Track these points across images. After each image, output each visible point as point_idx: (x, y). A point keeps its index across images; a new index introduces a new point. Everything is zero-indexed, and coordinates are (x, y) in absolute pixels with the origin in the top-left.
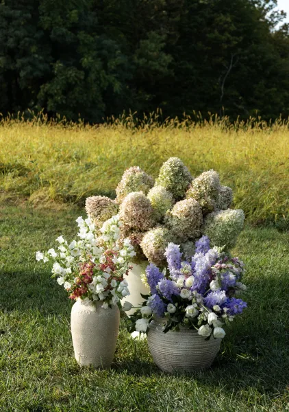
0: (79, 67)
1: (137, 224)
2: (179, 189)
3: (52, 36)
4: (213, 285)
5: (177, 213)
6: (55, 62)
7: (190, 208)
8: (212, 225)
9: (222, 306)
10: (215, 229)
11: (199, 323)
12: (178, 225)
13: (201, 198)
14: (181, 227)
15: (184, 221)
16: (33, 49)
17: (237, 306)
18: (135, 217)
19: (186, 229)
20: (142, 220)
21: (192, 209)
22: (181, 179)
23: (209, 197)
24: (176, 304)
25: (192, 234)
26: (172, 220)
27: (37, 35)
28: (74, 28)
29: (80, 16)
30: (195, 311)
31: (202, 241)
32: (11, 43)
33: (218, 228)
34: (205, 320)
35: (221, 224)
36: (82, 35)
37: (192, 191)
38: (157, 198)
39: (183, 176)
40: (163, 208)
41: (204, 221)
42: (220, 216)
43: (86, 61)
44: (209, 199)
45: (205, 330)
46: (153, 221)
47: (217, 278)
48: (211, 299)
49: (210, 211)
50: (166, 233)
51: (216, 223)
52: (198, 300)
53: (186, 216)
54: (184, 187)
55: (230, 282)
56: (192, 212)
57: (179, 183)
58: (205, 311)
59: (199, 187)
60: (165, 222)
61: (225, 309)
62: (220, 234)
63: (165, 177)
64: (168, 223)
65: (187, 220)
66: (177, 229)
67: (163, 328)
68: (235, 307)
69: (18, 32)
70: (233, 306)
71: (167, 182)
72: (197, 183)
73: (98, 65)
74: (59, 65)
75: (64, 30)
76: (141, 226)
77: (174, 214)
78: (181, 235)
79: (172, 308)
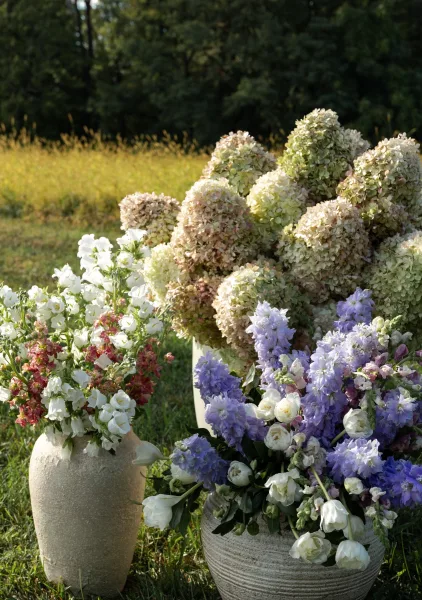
0: (388, 105)
1: (210, 257)
2: (325, 180)
3: (359, 69)
4: (350, 421)
5: (304, 233)
6: (360, 98)
7: (335, 221)
8: (389, 265)
9: (368, 481)
10: (394, 275)
11: (300, 524)
12: (305, 260)
13: (369, 200)
14: (313, 268)
15: (320, 252)
16: (337, 84)
17: (411, 486)
18: (205, 239)
19: (322, 271)
20: (220, 247)
21: (339, 222)
22: (329, 157)
23: (390, 197)
24: (253, 464)
25: (339, 285)
26: (292, 248)
27: (342, 68)
28: (384, 60)
29: (391, 45)
30: (292, 488)
31: (354, 302)
32: (311, 77)
33: (403, 273)
34: (314, 518)
35: (409, 263)
36: (392, 68)
37: (351, 183)
38: (266, 198)
39: (336, 149)
40: (279, 221)
41: (372, 256)
42: (410, 243)
43: (396, 98)
44: (388, 202)
45: (311, 545)
46: (250, 250)
47: (364, 403)
48: (342, 459)
49: (390, 233)
50: (266, 278)
51: (400, 261)
52: (307, 460)
53: (324, 241)
54: (336, 175)
55: (398, 416)
56: (338, 232)
57: (324, 164)
58: (317, 493)
59: (369, 174)
60: (278, 253)
61: (376, 492)
62: (408, 287)
63: (294, 152)
64: (285, 257)
65: (327, 250)
66: (302, 272)
67: (218, 522)
68: (404, 486)
69: (320, 66)
70: (398, 483)
71: (298, 162)
72: (363, 165)
73: (410, 102)
74: (365, 103)
75: (372, 62)
76: (219, 261)
77: (298, 236)
78: (311, 284)
79: (240, 473)
